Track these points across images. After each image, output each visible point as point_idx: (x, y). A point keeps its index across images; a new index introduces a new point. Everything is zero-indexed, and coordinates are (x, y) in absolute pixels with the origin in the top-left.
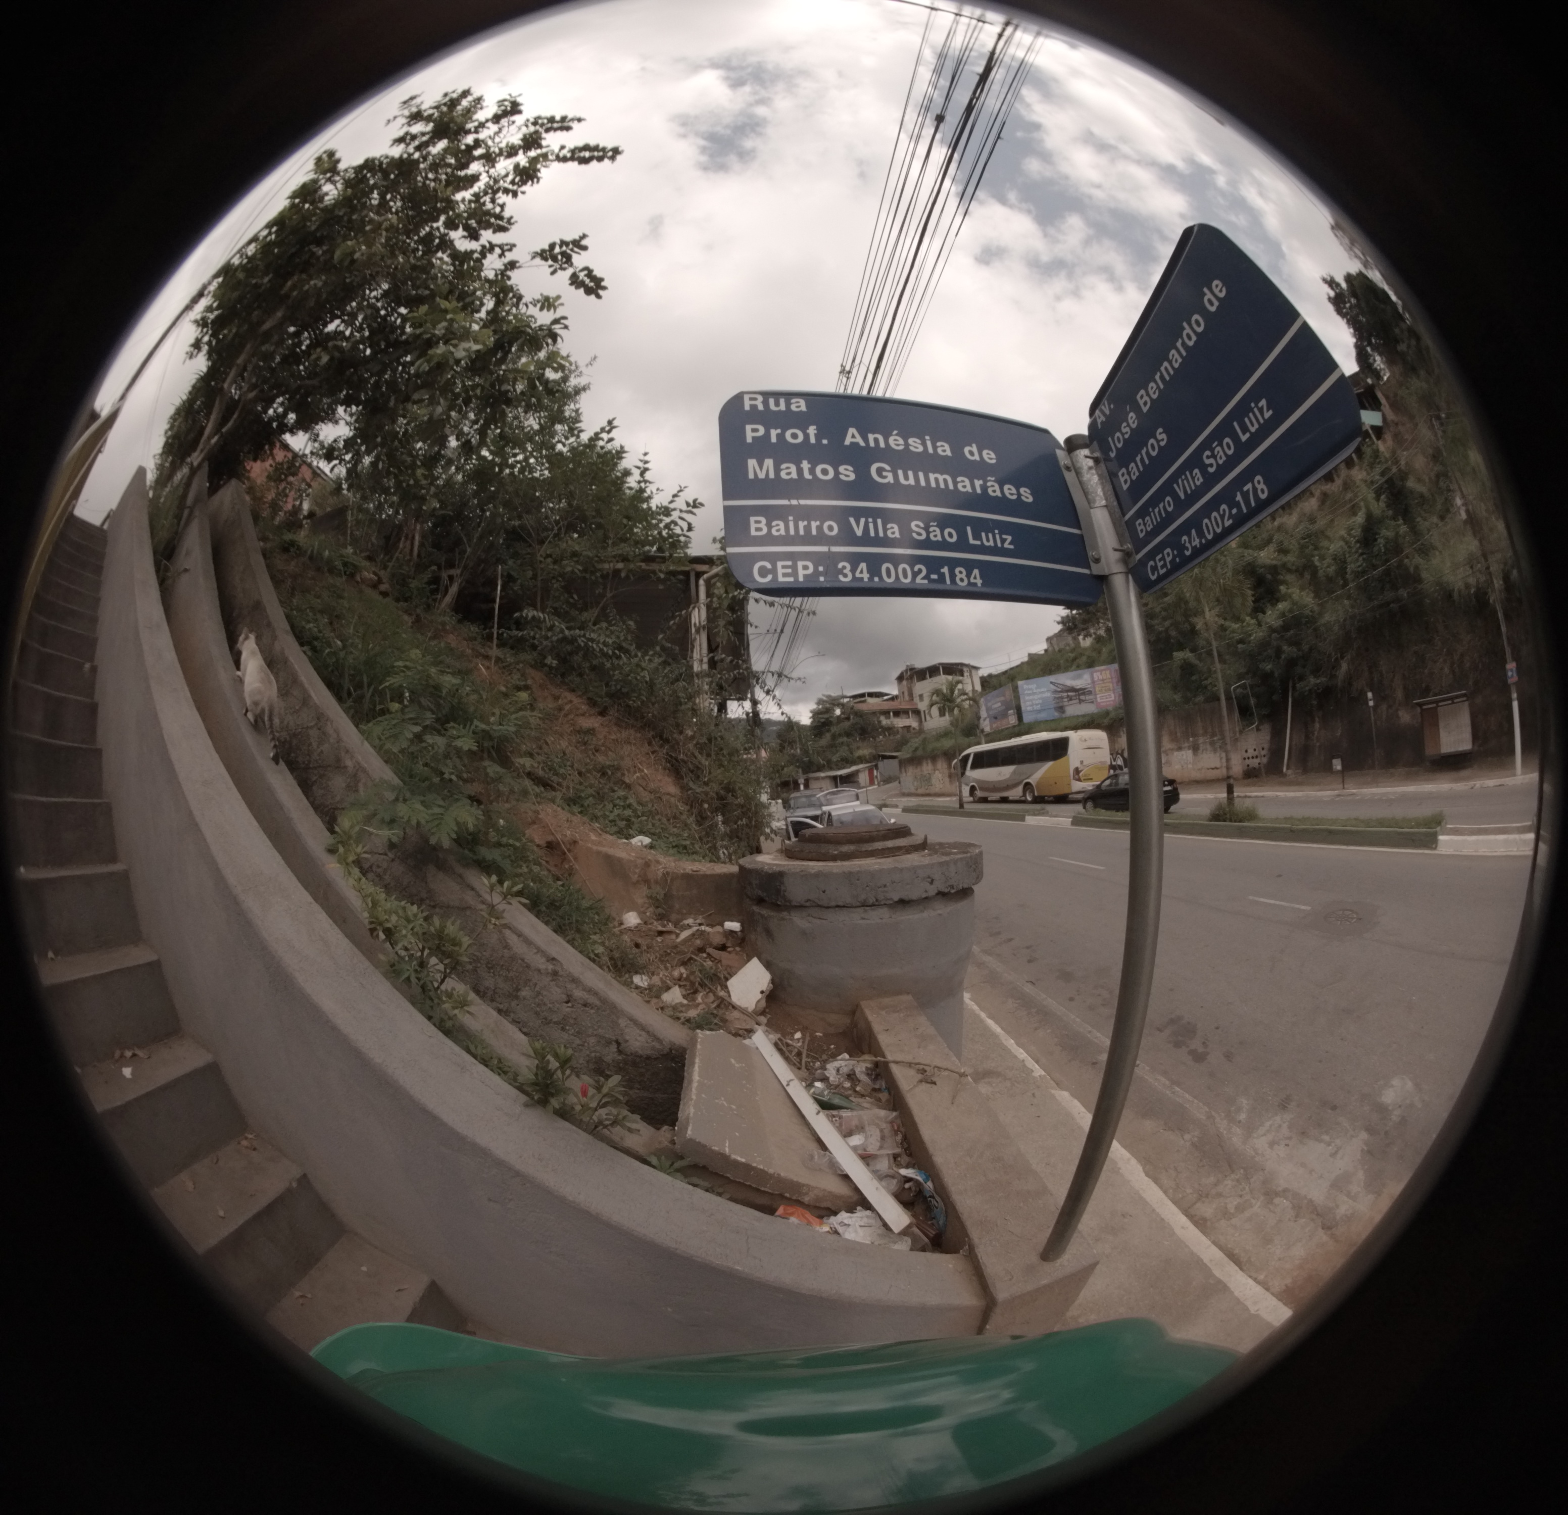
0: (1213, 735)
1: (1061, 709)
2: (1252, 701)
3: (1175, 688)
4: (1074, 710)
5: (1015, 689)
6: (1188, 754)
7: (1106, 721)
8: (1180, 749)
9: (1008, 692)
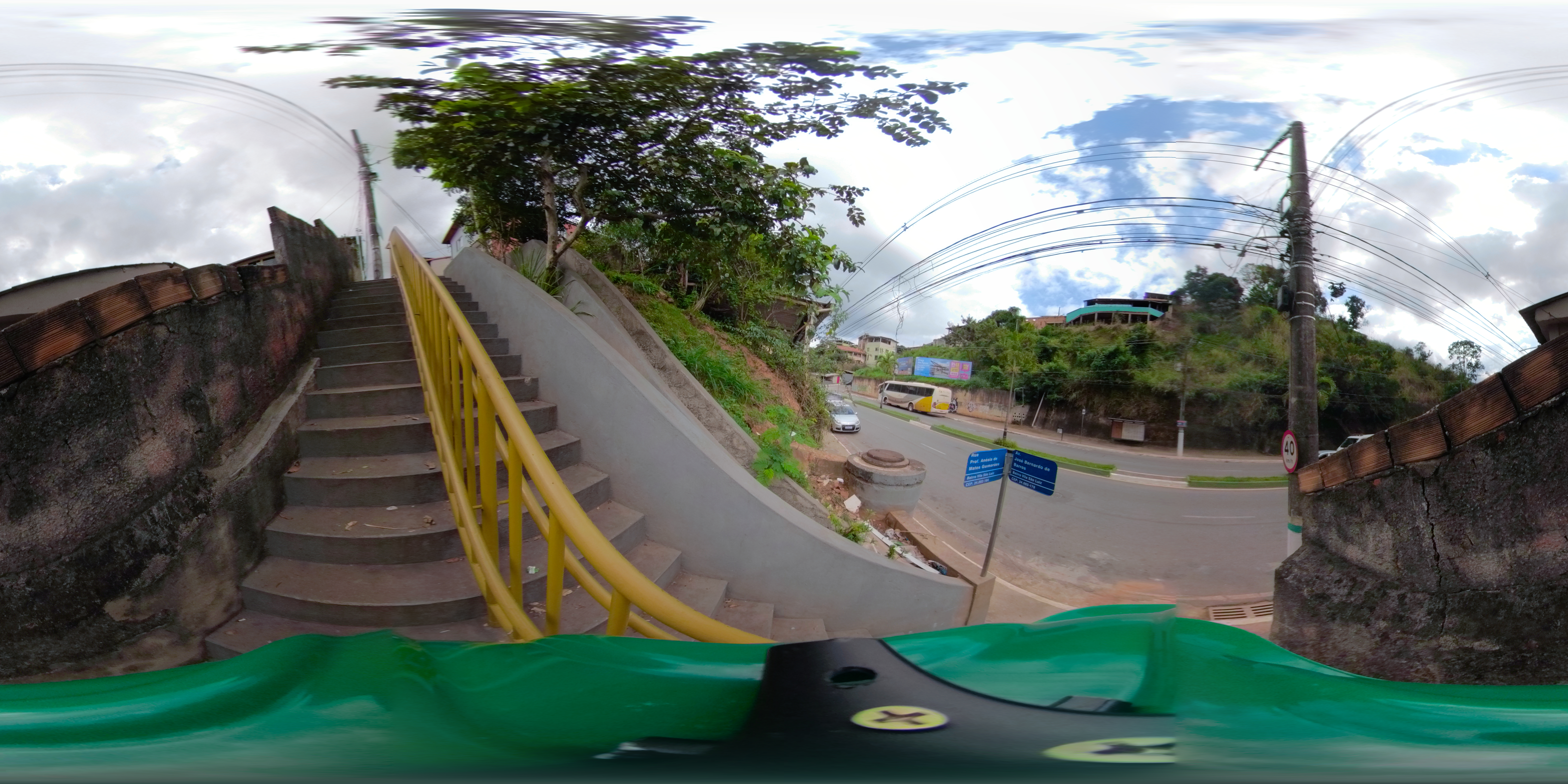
0: (1001, 403)
1: (933, 374)
2: (1023, 396)
3: (988, 379)
4: (939, 375)
5: (914, 361)
6: (987, 408)
7: (952, 385)
8: (984, 405)
9: (910, 360)
